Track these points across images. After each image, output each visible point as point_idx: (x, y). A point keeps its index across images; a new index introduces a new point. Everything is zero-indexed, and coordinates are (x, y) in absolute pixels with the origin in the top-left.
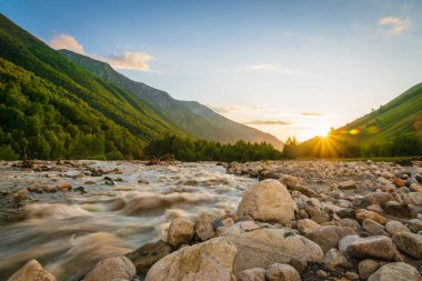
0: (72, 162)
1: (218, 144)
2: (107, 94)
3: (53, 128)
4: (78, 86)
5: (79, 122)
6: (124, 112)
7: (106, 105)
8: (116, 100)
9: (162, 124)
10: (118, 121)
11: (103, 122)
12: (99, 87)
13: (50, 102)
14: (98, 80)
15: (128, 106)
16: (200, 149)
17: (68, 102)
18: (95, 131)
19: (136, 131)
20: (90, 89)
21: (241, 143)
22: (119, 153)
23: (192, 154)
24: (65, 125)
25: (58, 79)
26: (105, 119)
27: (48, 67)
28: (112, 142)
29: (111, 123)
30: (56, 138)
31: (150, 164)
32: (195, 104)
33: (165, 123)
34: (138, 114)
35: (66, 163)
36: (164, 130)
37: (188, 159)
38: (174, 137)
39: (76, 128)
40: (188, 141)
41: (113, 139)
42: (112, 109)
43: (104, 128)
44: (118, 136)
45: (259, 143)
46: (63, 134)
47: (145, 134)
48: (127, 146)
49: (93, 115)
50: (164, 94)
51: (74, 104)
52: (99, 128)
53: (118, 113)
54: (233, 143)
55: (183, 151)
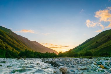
1: (41, 53)
2: (9, 38)
7: (8, 41)
8: (12, 40)
10: (12, 46)
11: (6, 46)
15: (15, 42)
19: (17, 49)
20: (4, 36)
21: (47, 53)
22: (10, 55)
23: (33, 55)
29: (9, 47)
32: (35, 42)
33: (26, 47)
34: (18, 44)
36: (25, 49)
37: (31, 57)
38: (28, 51)
40: (32, 52)
42: (10, 42)
43: (7, 48)
44: (11, 50)
45: (52, 53)
47: (20, 50)
48: (13, 53)
49: (3, 44)
50: (27, 39)
52: (5, 48)
53: (12, 43)
54: (45, 53)
55: (30, 55)
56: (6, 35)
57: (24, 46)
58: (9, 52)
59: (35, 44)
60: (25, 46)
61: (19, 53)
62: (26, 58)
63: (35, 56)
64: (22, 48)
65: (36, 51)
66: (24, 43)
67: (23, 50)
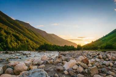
0: (18, 51)
1: (59, 46)
2: (28, 32)
3: (13, 42)
4: (20, 30)
5: (20, 40)
6: (33, 37)
7: (28, 35)
8: (31, 34)
10: (31, 40)
11: (27, 40)
13: (12, 35)
15: (34, 35)
17: (17, 35)
19: (36, 42)
20: (24, 31)
21: (65, 46)
22: (31, 49)
23: (51, 49)
24: (16, 41)
25: (15, 28)
27: (12, 25)
29: (29, 40)
30: (13, 45)
31: (39, 52)
32: (53, 35)
33: (45, 40)
34: (37, 38)
35: (16, 52)
36: (44, 42)
37: (51, 50)
38: (47, 44)
39: (19, 42)
40: (51, 45)
41: (30, 45)
42: (30, 36)
43: (27, 42)
45: (71, 46)
46: (16, 43)
47: (39, 43)
48: (34, 46)
49: (24, 38)
50: (45, 32)
51: (19, 35)
52: (26, 42)
53: (31, 37)
54: (63, 46)
55: (49, 48)
56: (25, 29)
58: (29, 46)
59: (53, 37)
60: (43, 39)
61: (38, 46)
62: (46, 51)
63: (54, 49)
64: (41, 42)
65: (55, 44)
66: (43, 37)
67: (42, 44)
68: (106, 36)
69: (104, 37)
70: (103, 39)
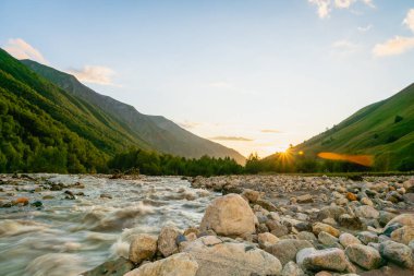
0: (30, 175)
1: (184, 159)
2: (72, 106)
3: (11, 139)
4: (41, 96)
5: (42, 135)
7: (70, 117)
8: (80, 113)
9: (128, 138)
10: (82, 134)
11: (65, 135)
12: (63, 98)
13: (10, 113)
14: (63, 93)
15: (93, 119)
16: (165, 163)
17: (29, 113)
18: (56, 143)
19: (101, 145)
21: (205, 158)
22: (82, 167)
23: (157, 167)
24: (24, 138)
25: (20, 90)
26: (68, 131)
27: (10, 77)
28: (75, 155)
29: (74, 136)
30: (13, 150)
31: (114, 178)
32: (161, 119)
34: (103, 127)
35: (23, 176)
38: (138, 152)
39: (36, 140)
41: (76, 152)
42: (76, 121)
43: (67, 140)
44: (81, 149)
45: (223, 159)
46: (22, 146)
47: (110, 148)
48: (91, 159)
49: (55, 128)
50: (131, 109)
51: (35, 115)
52: (61, 140)
53: (82, 125)
54: (198, 158)
55: (148, 165)
56: (59, 94)
57: (124, 135)
59: (162, 126)
60: (125, 133)
61: (108, 158)
63: (165, 167)
64: (117, 142)
65: (167, 153)
66: (123, 125)
67: (123, 149)
68: (336, 129)
69: (328, 133)
70: (326, 140)
